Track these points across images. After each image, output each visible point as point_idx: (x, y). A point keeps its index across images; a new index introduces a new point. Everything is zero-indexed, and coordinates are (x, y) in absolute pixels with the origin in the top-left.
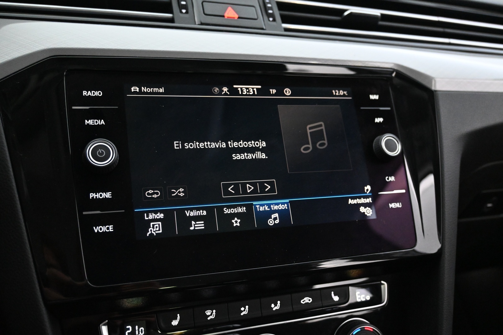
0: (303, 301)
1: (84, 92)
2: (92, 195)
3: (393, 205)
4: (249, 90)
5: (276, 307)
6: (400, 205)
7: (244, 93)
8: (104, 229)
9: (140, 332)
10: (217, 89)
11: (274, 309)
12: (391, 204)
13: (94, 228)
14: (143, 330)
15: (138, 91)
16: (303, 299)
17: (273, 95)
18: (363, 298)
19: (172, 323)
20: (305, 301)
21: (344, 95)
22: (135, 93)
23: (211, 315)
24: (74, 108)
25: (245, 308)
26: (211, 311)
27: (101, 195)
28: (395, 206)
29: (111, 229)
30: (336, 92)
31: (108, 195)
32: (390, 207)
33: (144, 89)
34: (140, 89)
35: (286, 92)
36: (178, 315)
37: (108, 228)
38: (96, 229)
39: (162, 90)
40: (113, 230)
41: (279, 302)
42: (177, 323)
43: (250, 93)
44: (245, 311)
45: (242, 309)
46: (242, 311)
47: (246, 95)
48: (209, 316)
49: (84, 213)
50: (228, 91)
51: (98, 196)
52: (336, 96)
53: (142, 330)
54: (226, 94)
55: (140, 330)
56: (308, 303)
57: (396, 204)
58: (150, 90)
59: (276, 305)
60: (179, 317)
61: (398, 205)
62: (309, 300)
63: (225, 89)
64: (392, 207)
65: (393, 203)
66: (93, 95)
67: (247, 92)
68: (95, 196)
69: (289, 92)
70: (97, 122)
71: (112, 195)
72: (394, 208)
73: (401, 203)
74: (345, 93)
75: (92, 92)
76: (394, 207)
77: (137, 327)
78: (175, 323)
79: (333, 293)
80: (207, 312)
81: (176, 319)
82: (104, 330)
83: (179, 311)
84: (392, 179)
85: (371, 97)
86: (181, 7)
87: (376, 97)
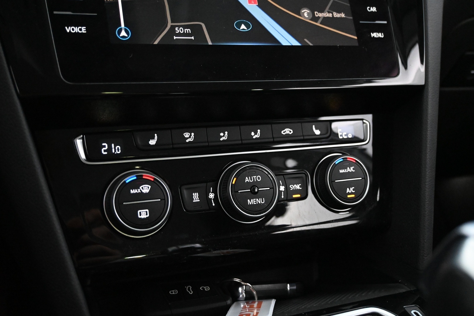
0: (284, 132)
3: (374, 35)
5: (256, 136)
6: (382, 36)
8: (76, 30)
9: (117, 151)
11: (254, 137)
12: (373, 33)
13: (66, 28)
14: (120, 148)
16: (284, 130)
18: (345, 135)
19: (150, 142)
20: (285, 132)
23: (190, 137)
25: (224, 134)
26: (189, 134)
28: (377, 36)
29: (84, 31)
32: (372, 37)
36: (156, 135)
37: (81, 30)
38: (68, 28)
40: (85, 32)
41: (259, 131)
42: (155, 143)
44: (224, 136)
45: (222, 134)
46: (221, 137)
48: (187, 138)
49: (55, 12)
53: (118, 148)
55: (117, 149)
56: (289, 134)
57: (378, 34)
59: (256, 133)
60: (156, 137)
61: (380, 35)
62: (290, 132)
64: (374, 37)
65: (375, 32)
72: (376, 38)
73: (383, 34)
76: (375, 36)
77: (113, 145)
78: (152, 142)
79: (314, 126)
80: (185, 134)
81: (153, 138)
82: (79, 143)
83: (156, 130)
84: (374, 9)
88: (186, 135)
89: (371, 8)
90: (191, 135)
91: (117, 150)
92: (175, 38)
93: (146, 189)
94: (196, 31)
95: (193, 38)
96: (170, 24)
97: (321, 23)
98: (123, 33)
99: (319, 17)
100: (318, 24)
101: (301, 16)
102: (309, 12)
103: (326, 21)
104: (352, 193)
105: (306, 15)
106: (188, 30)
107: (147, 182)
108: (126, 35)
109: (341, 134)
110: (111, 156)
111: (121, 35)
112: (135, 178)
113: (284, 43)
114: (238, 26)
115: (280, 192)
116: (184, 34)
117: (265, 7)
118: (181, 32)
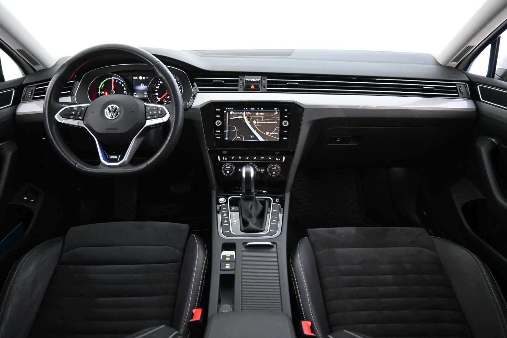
0: (262, 158)
1: (216, 109)
2: (217, 131)
3: (284, 138)
4: (252, 109)
5: (255, 158)
8: (218, 138)
10: (245, 108)
17: (258, 110)
22: (227, 110)
24: (214, 113)
30: (275, 109)
31: (220, 131)
33: (229, 109)
35: (262, 109)
39: (232, 109)
40: (220, 138)
44: (248, 158)
49: (215, 134)
58: (230, 109)
61: (286, 138)
63: (247, 108)
70: (218, 116)
74: (278, 109)
75: (218, 109)
78: (233, 158)
79: (269, 157)
82: (219, 157)
83: (233, 156)
84: (286, 132)
85: (285, 110)
86: (240, 86)
87: (287, 110)
88: (240, 157)
91: (226, 159)
93: (229, 167)
94: (241, 138)
96: (236, 136)
98: (227, 138)
100: (270, 136)
103: (272, 135)
105: (267, 133)
106: (240, 138)
107: (230, 166)
109: (277, 159)
110: (225, 160)
112: (227, 165)
113: (261, 140)
114: (251, 136)
115: (258, 171)
116: (239, 138)
117: (258, 132)
118: (238, 138)
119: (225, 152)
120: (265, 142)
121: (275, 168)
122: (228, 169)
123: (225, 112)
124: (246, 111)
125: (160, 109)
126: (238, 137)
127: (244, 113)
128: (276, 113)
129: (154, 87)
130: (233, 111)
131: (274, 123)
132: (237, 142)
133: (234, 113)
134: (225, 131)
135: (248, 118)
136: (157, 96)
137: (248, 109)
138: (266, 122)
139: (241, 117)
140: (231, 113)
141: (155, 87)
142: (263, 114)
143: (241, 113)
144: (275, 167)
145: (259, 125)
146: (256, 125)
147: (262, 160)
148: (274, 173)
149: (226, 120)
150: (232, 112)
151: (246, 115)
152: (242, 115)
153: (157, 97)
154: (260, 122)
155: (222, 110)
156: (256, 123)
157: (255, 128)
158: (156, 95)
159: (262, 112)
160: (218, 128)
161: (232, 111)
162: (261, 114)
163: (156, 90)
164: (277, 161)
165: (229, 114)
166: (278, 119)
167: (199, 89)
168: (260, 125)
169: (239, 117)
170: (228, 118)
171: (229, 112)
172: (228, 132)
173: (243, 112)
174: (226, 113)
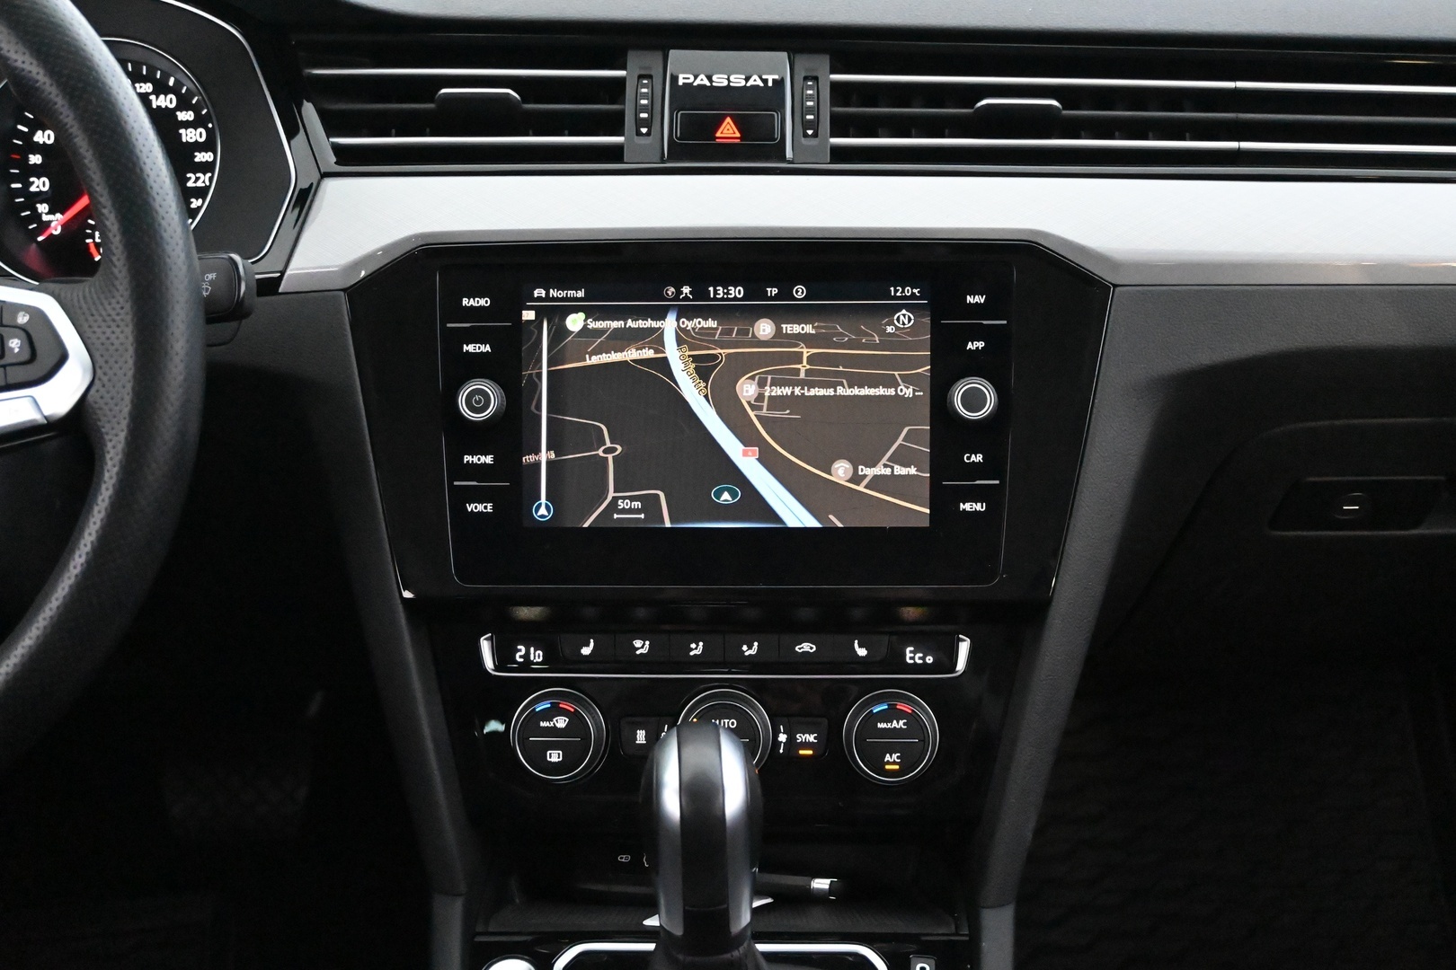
0: (800, 649)
1: (464, 299)
2: (467, 458)
3: (967, 507)
4: (728, 290)
5: (750, 651)
6: (982, 508)
7: (718, 296)
8: (480, 508)
9: (537, 658)
10: (673, 289)
11: (747, 654)
12: (964, 504)
13: (467, 505)
14: (541, 655)
15: (544, 296)
16: (800, 645)
17: (771, 298)
18: (920, 658)
19: (582, 650)
20: (802, 648)
21: (913, 296)
22: (540, 299)
23: (642, 647)
24: (449, 325)
25: (698, 645)
26: (643, 642)
27: (479, 459)
28: (972, 508)
29: (490, 509)
30: (896, 291)
31: (488, 459)
32: (961, 510)
33: (553, 293)
34: (548, 293)
35: (797, 292)
36: (592, 641)
37: (486, 508)
38: (469, 507)
39: (581, 294)
41: (756, 644)
42: (590, 653)
43: (729, 296)
44: (697, 649)
45: (693, 646)
46: (692, 650)
47: (722, 299)
48: (639, 649)
49: (456, 483)
50: (691, 293)
51: (475, 459)
52: (896, 298)
53: (539, 654)
54: (686, 298)
56: (809, 651)
57: (974, 504)
58: (561, 294)
59: (750, 647)
60: (592, 644)
61: (978, 507)
62: (811, 648)
63: (686, 290)
64: (964, 510)
65: (969, 502)
66: (477, 305)
67: (724, 293)
68: (471, 459)
69: (802, 293)
70: (479, 348)
71: (495, 459)
72: (968, 512)
73: (984, 505)
74: (915, 291)
75: (476, 299)
76: (968, 509)
77: (532, 649)
78: (586, 651)
79: (856, 641)
80: (635, 642)
81: (587, 645)
82: (485, 647)
83: (593, 634)
84: (979, 458)
85: (970, 299)
86: (639, 123)
87: (979, 299)
88: (638, 643)
89: (973, 455)
90: (644, 644)
91: (537, 656)
92: (616, 516)
93: (561, 722)
94: (651, 505)
95: (642, 516)
96: (611, 494)
97: (866, 487)
98: (543, 511)
99: (865, 476)
100: (861, 488)
101: (831, 475)
102: (848, 466)
103: (876, 483)
104: (894, 763)
105: (841, 472)
106: (637, 504)
107: (564, 713)
108: (547, 514)
109: (912, 655)
110: (527, 665)
111: (539, 514)
112: (549, 706)
113: (792, 522)
114: (718, 495)
115: (776, 743)
116: (631, 511)
117: (769, 460)
118: (627, 507)
119: (526, 613)
120: (826, 533)
121: (901, 724)
122: (554, 731)
123: (529, 315)
124: (685, 312)
125: (22, 319)
126: (621, 504)
127: (669, 325)
128: (904, 318)
129: (20, 135)
130: (590, 313)
131: (891, 392)
132: (612, 537)
133: (592, 325)
134: (529, 459)
135: (695, 359)
136: (40, 197)
137: (700, 293)
138: (830, 392)
139: (649, 354)
140: (575, 322)
141: (28, 138)
142: (809, 329)
143: (641, 324)
144: (899, 715)
145: (777, 414)
146: (753, 407)
147: (806, 663)
148: (892, 760)
149: (539, 375)
150: (581, 316)
151: (680, 341)
152: (656, 339)
153: (43, 208)
154: (787, 391)
155: (509, 305)
156: (760, 397)
157: (746, 435)
158: (33, 189)
159: (798, 314)
160: (477, 437)
161: (576, 310)
162: (796, 329)
163: (36, 159)
164: (916, 668)
165: (559, 333)
166: (916, 362)
167: (337, 149)
168: (786, 414)
169: (631, 354)
170: (549, 366)
171: (555, 314)
172: (549, 463)
173: (660, 314)
174: (537, 323)
